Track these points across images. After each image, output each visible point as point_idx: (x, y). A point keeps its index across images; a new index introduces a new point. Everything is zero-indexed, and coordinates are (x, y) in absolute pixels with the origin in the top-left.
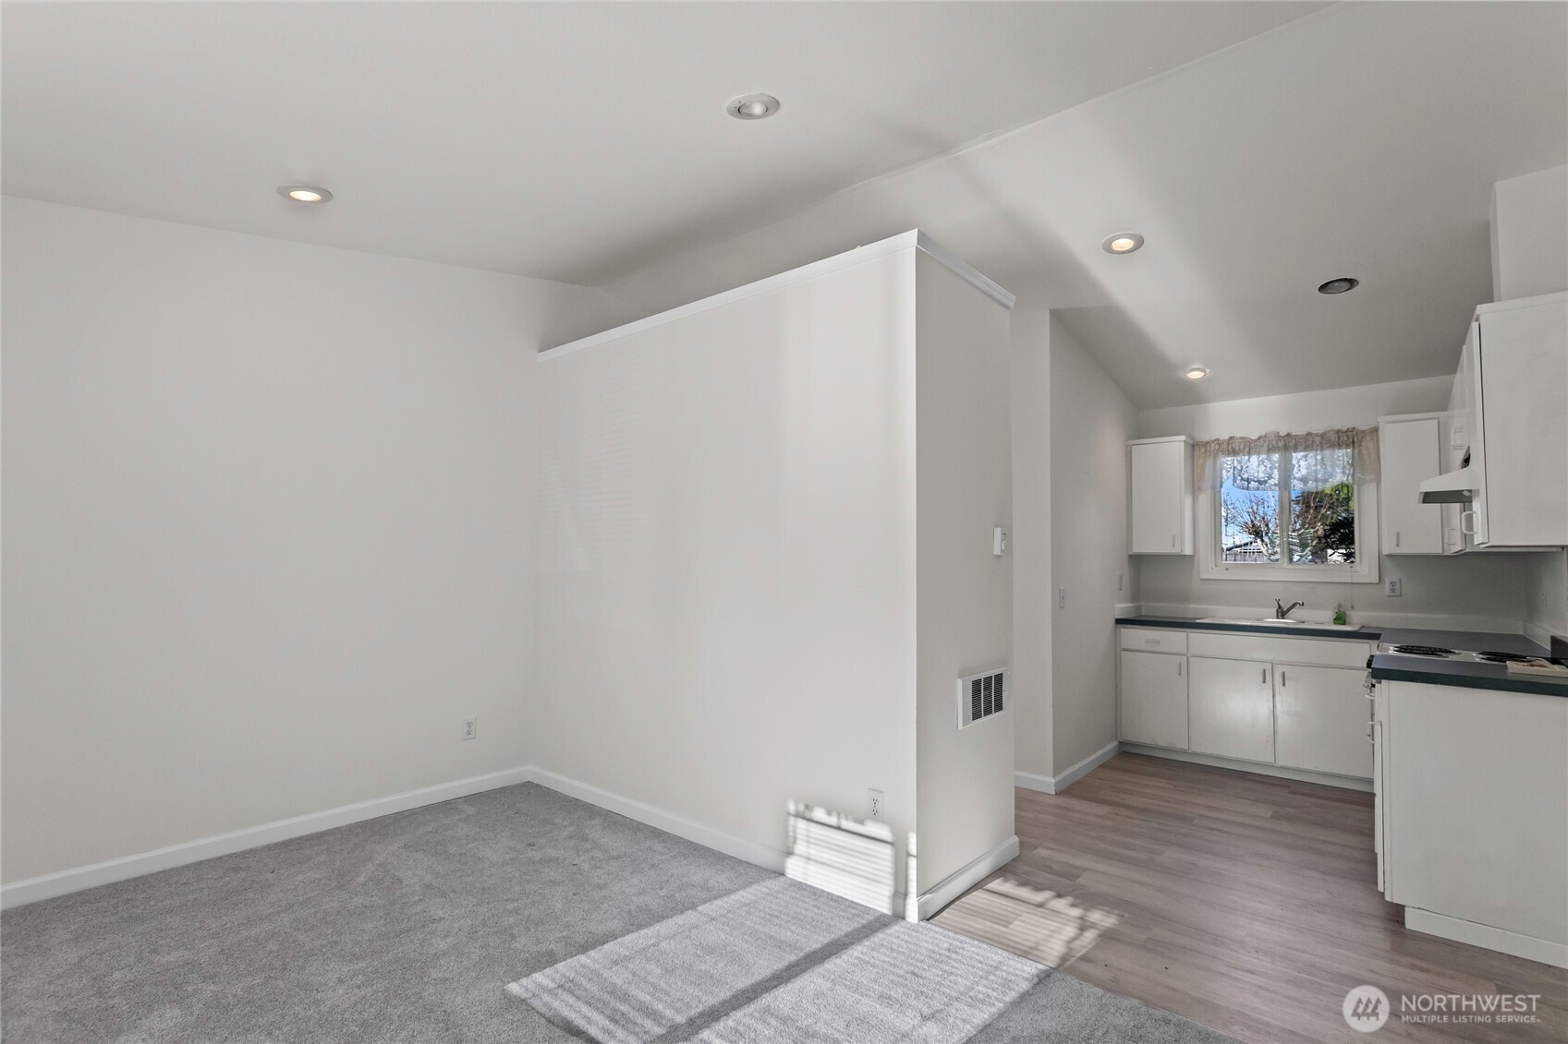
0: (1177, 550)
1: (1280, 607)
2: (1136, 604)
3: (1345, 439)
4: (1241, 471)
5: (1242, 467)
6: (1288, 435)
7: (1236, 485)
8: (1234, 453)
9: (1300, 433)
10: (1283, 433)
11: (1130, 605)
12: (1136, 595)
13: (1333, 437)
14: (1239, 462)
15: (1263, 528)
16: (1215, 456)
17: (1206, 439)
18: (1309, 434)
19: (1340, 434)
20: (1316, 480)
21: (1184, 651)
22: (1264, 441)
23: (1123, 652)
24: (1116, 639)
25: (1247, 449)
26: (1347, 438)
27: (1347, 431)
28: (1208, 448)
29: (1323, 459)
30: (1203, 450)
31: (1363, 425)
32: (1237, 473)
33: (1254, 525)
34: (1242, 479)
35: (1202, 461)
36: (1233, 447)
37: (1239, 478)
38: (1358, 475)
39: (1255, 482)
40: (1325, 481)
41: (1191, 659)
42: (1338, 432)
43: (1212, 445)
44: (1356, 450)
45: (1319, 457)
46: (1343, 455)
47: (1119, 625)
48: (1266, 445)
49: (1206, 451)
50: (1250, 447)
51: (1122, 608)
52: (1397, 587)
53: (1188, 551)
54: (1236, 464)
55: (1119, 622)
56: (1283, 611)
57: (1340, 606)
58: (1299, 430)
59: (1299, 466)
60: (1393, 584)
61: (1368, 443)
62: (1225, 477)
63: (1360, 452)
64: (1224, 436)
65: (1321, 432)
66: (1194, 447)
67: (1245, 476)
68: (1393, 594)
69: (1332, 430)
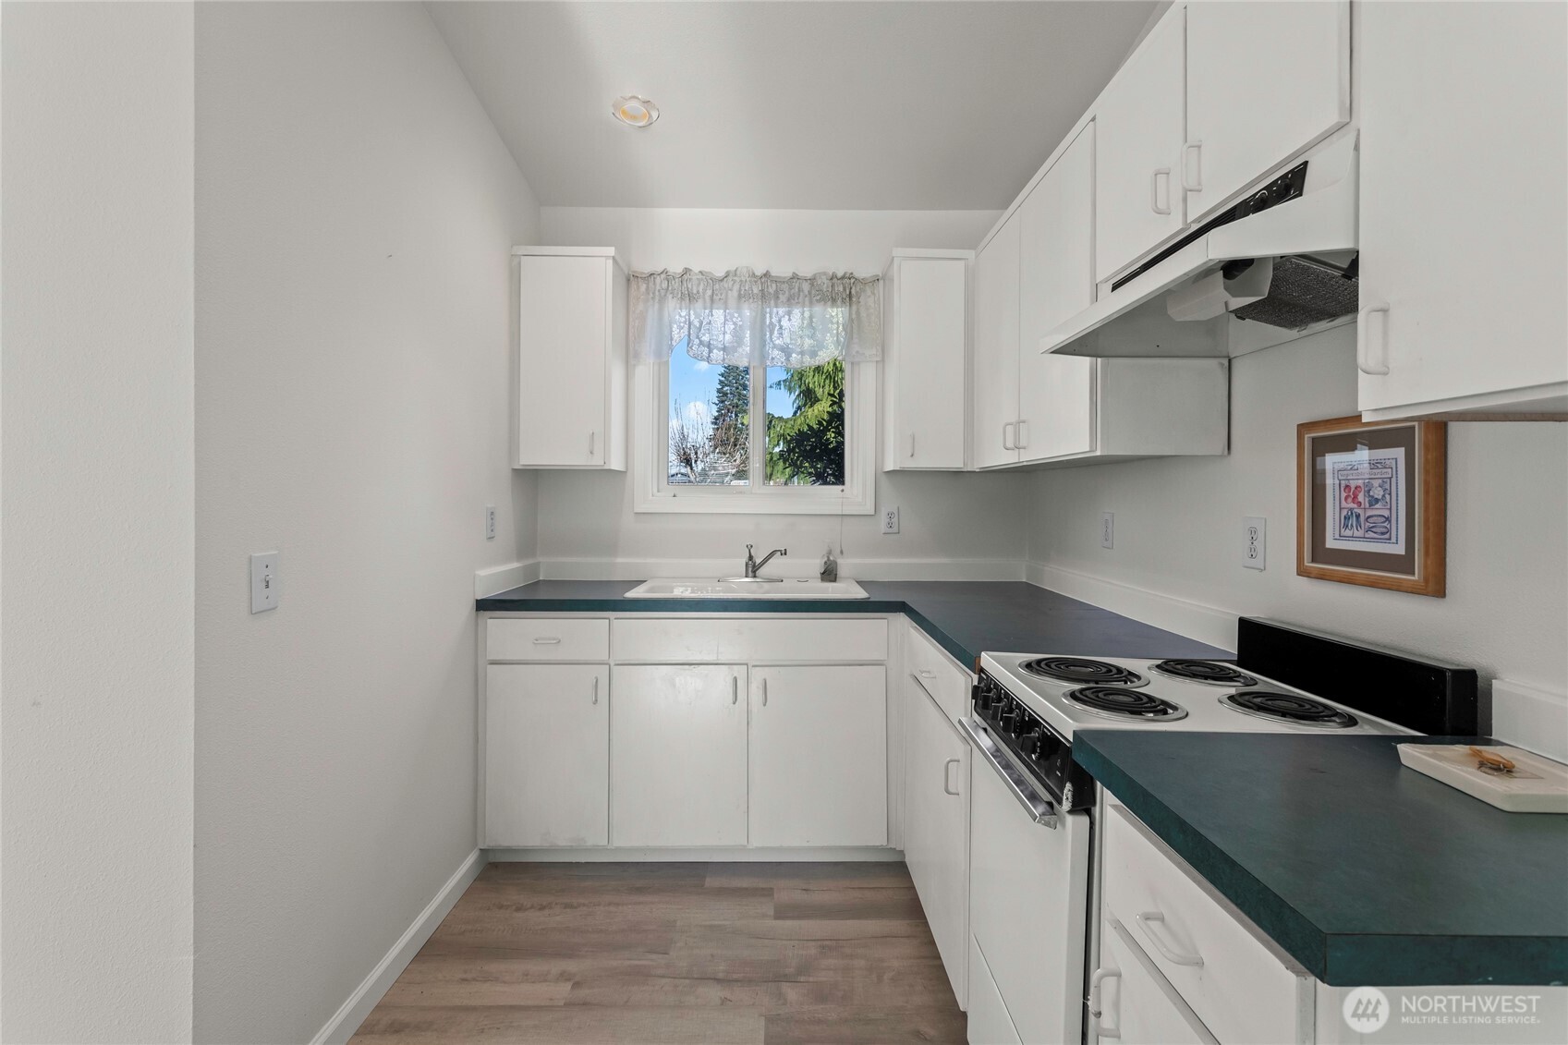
0: (596, 462)
1: (751, 558)
2: (530, 561)
3: (841, 289)
4: (700, 329)
5: (701, 323)
6: (767, 275)
7: (691, 354)
8: (690, 298)
9: (783, 275)
10: (759, 272)
11: (515, 565)
12: (527, 544)
13: (824, 283)
14: (697, 316)
15: (693, 456)
16: (662, 300)
17: (647, 269)
18: (795, 277)
19: (835, 280)
20: (802, 353)
21: (605, 657)
22: (734, 281)
23: (489, 666)
24: (476, 639)
25: (709, 292)
26: (844, 290)
27: (843, 278)
28: (651, 284)
29: (811, 317)
30: (643, 287)
31: (863, 272)
32: (693, 332)
33: (685, 453)
34: (701, 343)
35: (641, 307)
36: (685, 287)
37: (697, 341)
38: (856, 348)
39: (719, 350)
40: (814, 354)
41: (616, 670)
42: (833, 277)
43: (658, 280)
44: (854, 307)
45: (807, 314)
46: (838, 314)
47: (481, 613)
48: (736, 287)
49: (647, 289)
50: (713, 289)
51: (496, 576)
52: (895, 520)
53: (616, 464)
54: (692, 317)
55: (483, 605)
56: (754, 566)
57: (830, 552)
58: (782, 270)
59: (781, 327)
60: (890, 515)
61: (868, 300)
62: (676, 337)
63: (858, 313)
64: (676, 268)
65: (809, 275)
66: (630, 280)
67: (706, 338)
68: (890, 530)
69: (825, 274)
